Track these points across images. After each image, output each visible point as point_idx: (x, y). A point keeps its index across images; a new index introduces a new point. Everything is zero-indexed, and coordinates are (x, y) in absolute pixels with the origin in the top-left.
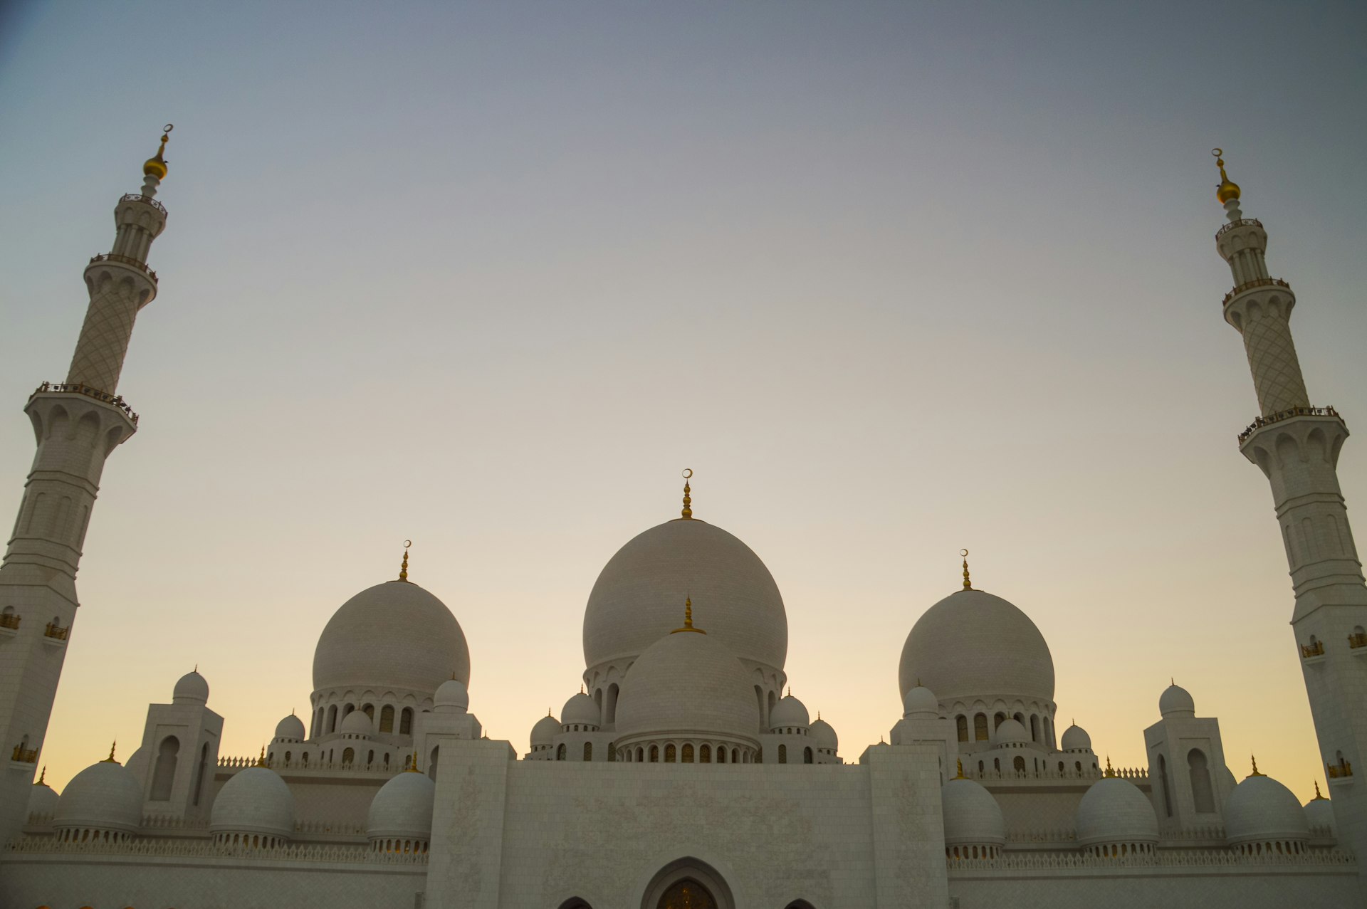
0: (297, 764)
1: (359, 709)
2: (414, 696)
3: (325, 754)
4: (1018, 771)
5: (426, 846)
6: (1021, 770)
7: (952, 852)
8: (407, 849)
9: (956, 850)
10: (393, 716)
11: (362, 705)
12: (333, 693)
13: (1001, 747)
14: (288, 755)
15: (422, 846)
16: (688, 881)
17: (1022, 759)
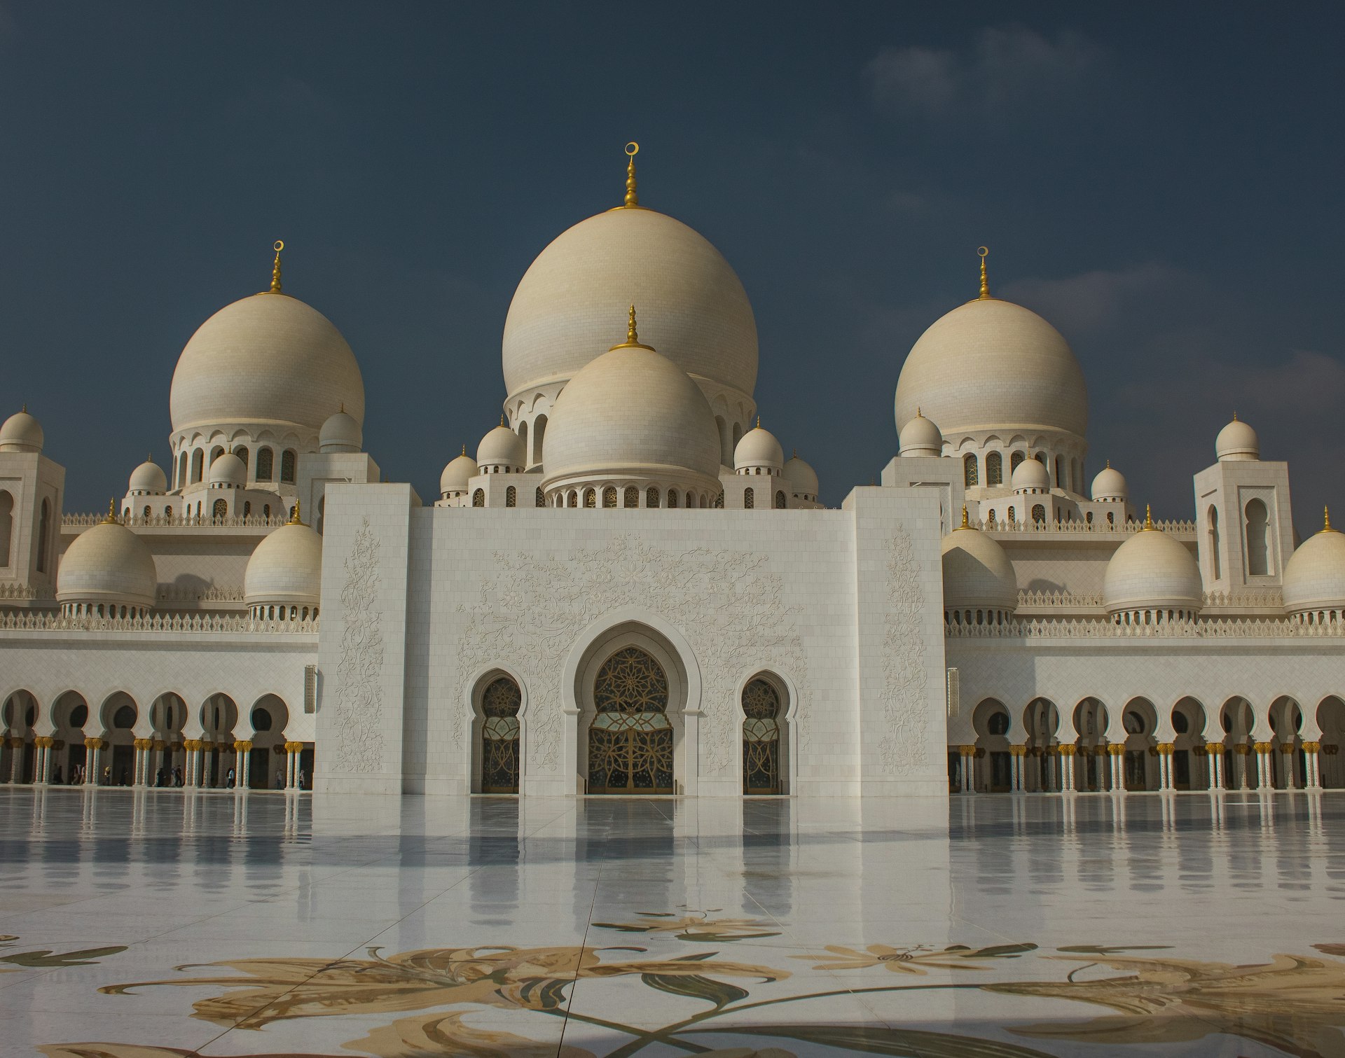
0: (158, 521)
1: (230, 453)
2: (296, 436)
3: (191, 507)
4: (1037, 522)
5: (316, 612)
6: (1041, 521)
7: (951, 616)
8: (293, 616)
9: (957, 614)
10: (271, 460)
11: (233, 448)
12: (196, 435)
13: (1018, 492)
14: (147, 509)
15: (311, 612)
16: (631, 651)
17: (1043, 508)
